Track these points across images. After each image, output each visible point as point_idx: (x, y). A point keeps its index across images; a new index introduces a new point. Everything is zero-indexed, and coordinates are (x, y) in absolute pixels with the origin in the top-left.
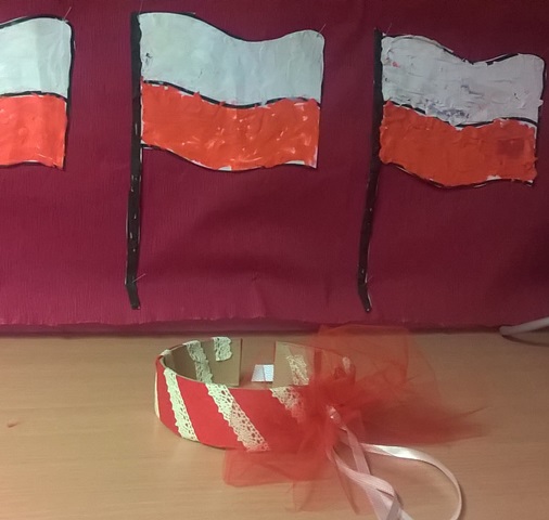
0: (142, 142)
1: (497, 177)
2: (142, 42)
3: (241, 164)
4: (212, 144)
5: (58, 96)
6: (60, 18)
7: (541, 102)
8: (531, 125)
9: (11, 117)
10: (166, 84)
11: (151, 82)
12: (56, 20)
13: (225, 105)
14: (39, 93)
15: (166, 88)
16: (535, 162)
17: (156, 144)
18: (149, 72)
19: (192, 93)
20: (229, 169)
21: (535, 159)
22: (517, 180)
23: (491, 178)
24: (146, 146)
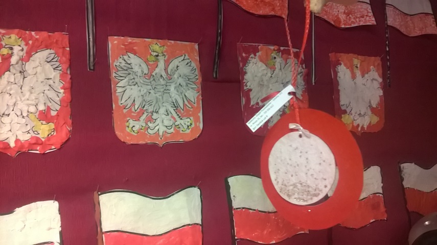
0: (236, 238)
1: (374, 220)
2: (231, 191)
3: (279, 239)
4: (265, 232)
5: (197, 224)
6: (195, 187)
7: (382, 184)
8: (381, 195)
9: (177, 239)
10: (243, 208)
11: (237, 209)
12: (193, 188)
13: (269, 213)
14: (189, 225)
15: (244, 210)
16: (386, 211)
17: (242, 237)
18: (236, 204)
19: (255, 210)
20: (274, 242)
21: (385, 209)
22: (381, 220)
23: (372, 221)
24: (238, 239)
